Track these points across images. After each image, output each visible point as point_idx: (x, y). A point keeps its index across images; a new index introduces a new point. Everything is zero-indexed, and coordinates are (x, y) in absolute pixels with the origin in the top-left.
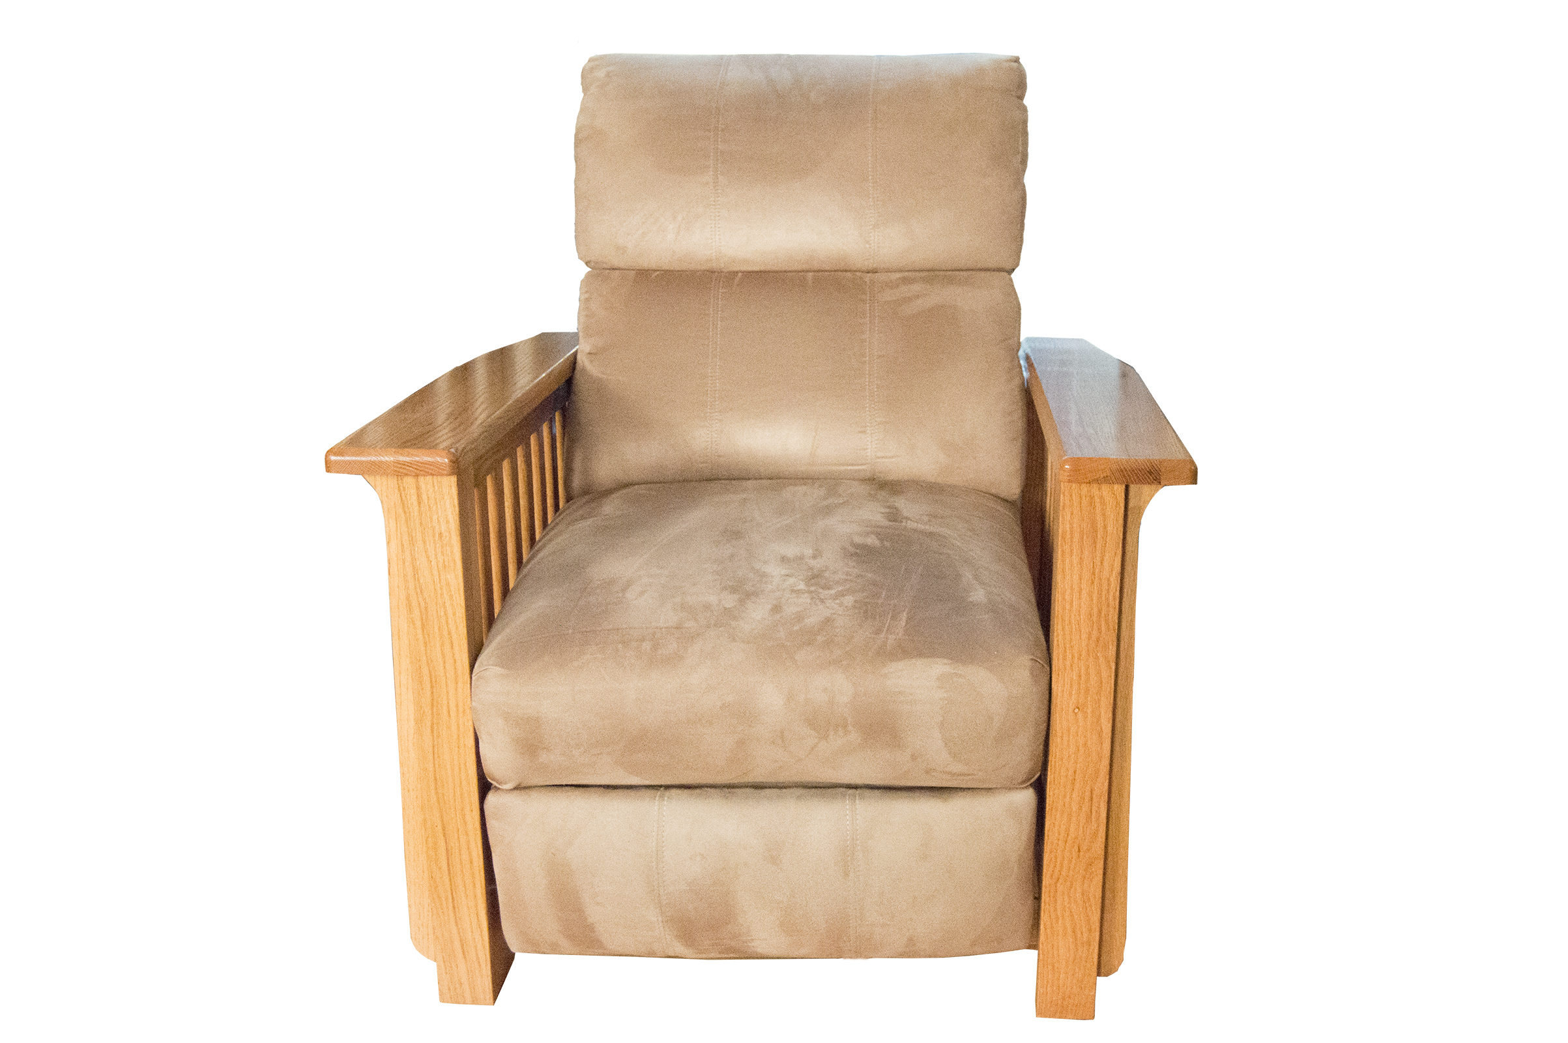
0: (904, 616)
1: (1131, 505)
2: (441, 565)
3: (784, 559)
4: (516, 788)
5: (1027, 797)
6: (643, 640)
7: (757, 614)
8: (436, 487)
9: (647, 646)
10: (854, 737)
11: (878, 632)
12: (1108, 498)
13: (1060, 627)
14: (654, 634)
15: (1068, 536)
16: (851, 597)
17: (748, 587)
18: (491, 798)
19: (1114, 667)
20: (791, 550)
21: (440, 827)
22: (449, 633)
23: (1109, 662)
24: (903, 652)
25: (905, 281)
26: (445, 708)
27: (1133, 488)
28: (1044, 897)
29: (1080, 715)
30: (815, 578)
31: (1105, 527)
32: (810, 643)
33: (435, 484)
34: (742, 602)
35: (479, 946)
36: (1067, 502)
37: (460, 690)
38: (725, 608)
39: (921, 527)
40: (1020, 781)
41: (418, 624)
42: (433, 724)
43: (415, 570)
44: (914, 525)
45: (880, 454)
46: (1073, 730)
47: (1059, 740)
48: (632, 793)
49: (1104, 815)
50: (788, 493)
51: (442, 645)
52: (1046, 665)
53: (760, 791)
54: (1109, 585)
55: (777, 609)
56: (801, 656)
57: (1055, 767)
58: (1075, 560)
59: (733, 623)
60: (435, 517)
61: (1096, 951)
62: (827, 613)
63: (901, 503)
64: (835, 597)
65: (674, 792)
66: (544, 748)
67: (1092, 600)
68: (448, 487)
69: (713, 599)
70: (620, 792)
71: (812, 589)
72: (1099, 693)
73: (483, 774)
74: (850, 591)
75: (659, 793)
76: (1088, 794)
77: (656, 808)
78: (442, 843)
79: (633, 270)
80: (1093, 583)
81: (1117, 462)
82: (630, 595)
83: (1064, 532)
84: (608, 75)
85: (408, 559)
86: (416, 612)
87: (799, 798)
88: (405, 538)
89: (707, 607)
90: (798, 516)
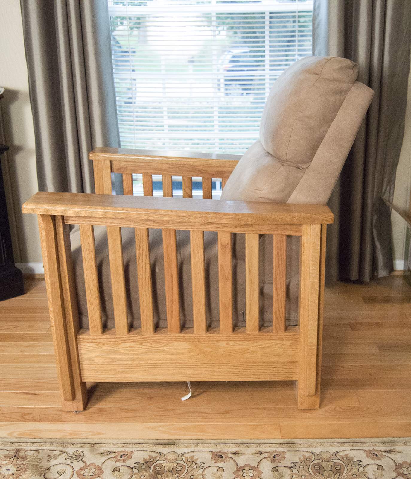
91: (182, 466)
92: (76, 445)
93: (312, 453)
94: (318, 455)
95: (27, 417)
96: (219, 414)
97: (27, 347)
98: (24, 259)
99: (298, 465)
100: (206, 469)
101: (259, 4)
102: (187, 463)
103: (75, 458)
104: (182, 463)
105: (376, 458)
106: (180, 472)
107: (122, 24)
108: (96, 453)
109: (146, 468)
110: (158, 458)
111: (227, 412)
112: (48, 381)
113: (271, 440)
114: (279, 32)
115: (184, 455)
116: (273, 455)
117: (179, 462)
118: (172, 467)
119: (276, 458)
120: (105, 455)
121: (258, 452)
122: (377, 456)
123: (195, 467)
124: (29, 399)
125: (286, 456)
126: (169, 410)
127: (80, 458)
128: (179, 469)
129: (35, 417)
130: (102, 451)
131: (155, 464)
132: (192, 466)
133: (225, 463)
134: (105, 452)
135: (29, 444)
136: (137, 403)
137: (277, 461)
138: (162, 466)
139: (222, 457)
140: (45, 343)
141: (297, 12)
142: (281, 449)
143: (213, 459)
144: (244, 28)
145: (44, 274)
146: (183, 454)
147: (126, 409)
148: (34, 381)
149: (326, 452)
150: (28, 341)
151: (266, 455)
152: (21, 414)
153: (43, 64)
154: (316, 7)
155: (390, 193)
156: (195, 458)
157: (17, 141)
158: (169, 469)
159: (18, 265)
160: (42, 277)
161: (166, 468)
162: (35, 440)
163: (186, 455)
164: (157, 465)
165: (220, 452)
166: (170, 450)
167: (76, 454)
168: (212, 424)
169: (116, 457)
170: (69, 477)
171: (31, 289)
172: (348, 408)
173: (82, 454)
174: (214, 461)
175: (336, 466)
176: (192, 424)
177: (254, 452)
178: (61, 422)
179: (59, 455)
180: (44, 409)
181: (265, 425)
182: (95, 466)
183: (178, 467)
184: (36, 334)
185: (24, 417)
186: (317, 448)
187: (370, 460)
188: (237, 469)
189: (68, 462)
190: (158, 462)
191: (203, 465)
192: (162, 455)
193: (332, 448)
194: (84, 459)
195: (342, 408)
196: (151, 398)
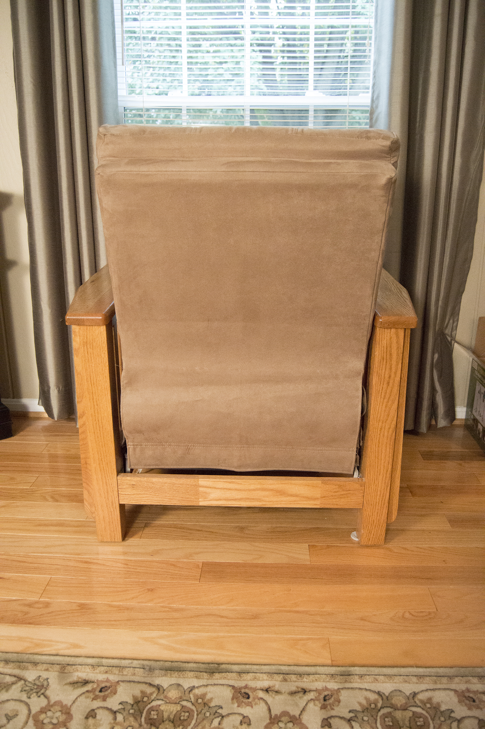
91: (190, 711)
92: (40, 667)
93: (379, 693)
94: (387, 697)
96: (244, 618)
98: (17, 394)
99: (360, 715)
100: (224, 718)
102: (196, 704)
103: (34, 691)
104: (189, 705)
105: (473, 705)
106: (185, 723)
108: (66, 682)
109: (136, 713)
110: (155, 695)
113: (318, 667)
115: (193, 691)
116: (322, 696)
117: (184, 703)
118: (174, 713)
119: (327, 702)
120: (78, 687)
121: (300, 689)
122: (474, 701)
123: (208, 714)
125: (341, 698)
126: (176, 610)
127: (42, 691)
128: (184, 716)
130: (75, 679)
131: (149, 706)
132: (203, 711)
133: (252, 707)
134: (80, 680)
136: (133, 598)
137: (329, 707)
138: (159, 711)
139: (248, 698)
141: (348, 106)
142: (333, 685)
143: (235, 701)
146: (192, 688)
149: (399, 693)
151: (312, 695)
153: (39, 160)
154: (374, 98)
155: (453, 327)
156: (208, 697)
157: (10, 255)
158: (169, 716)
159: (5, 401)
161: (166, 715)
163: (196, 691)
164: (152, 709)
165: (246, 687)
166: (173, 681)
167: (37, 682)
168: (234, 636)
169: (93, 691)
170: (21, 724)
171: (22, 430)
172: (421, 614)
173: (45, 683)
174: (236, 705)
175: (417, 719)
176: (207, 634)
177: (294, 689)
178: (26, 624)
179: (13, 683)
180: (6, 601)
181: (308, 639)
182: (62, 706)
183: (183, 714)
184: (17, 489)
186: (385, 685)
187: (465, 708)
188: (270, 720)
189: (24, 697)
190: (154, 704)
191: (220, 711)
192: (161, 690)
193: (407, 684)
194: (48, 693)
195: (413, 613)
196: (152, 590)
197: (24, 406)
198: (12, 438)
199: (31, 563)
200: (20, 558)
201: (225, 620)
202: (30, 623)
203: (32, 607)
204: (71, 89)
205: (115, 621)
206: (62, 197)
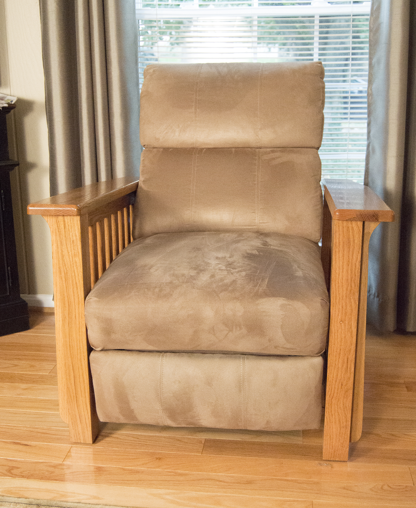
0: (267, 280)
1: (366, 231)
2: (73, 255)
3: (217, 258)
4: (102, 350)
5: (319, 360)
6: (156, 287)
7: (204, 278)
8: (72, 221)
9: (157, 290)
10: (244, 331)
11: (255, 286)
12: (355, 228)
13: (334, 284)
14: (161, 285)
15: (338, 245)
16: (244, 272)
17: (201, 268)
18: (92, 354)
19: (357, 304)
20: (220, 255)
21: (71, 366)
22: (76, 283)
23: (355, 301)
24: (266, 295)
25: (273, 152)
26: (74, 315)
27: (366, 223)
28: (327, 406)
29: (342, 324)
30: (230, 265)
31: (354, 241)
32: (225, 290)
33: (71, 220)
34: (198, 273)
35: (87, 417)
36: (337, 229)
37: (80, 308)
38: (191, 276)
39: (277, 248)
40: (316, 352)
41: (64, 279)
42: (69, 322)
43: (63, 256)
44: (274, 247)
45: (261, 222)
46: (339, 331)
47: (333, 335)
48: (151, 354)
49: (353, 369)
50: (222, 235)
51: (73, 288)
52: (328, 303)
53: (204, 355)
54: (355, 267)
55: (213, 276)
56: (222, 295)
57: (331, 348)
58: (341, 255)
59: (194, 282)
60: (71, 234)
61: (349, 430)
62: (234, 278)
63: (268, 240)
64: (238, 272)
65: (168, 354)
66: (113, 332)
67: (348, 273)
68: (77, 220)
69: (186, 272)
70: (145, 354)
71: (228, 269)
72: (351, 314)
73: (89, 343)
74: (245, 270)
75: (162, 354)
76: (346, 360)
77: (160, 360)
78: (72, 374)
79: (162, 148)
80: (348, 265)
81: (359, 211)
82: (152, 270)
83: (336, 243)
84: (154, 71)
85: (60, 251)
86: (63, 274)
87: (221, 358)
88: (59, 243)
89: (183, 275)
90: (225, 243)
95: (14, 471)
96: (239, 483)
97: (26, 389)
98: (32, 290)
101: (308, 6)
107: (161, 39)
111: (249, 482)
112: (44, 431)
114: (335, 49)
124: (20, 451)
126: (181, 475)
129: (24, 472)
135: (12, 504)
136: (143, 464)
140: (45, 386)
141: (352, 16)
144: (296, 44)
145: (53, 308)
147: (128, 470)
148: (28, 429)
150: (27, 383)
152: (8, 468)
157: (30, 157)
159: (24, 297)
160: (51, 312)
162: (20, 500)
168: (230, 496)
171: (38, 324)
172: (399, 487)
176: (207, 493)
178: (52, 480)
180: (33, 463)
181: (294, 501)
184: (37, 375)
185: (12, 471)
195: (391, 486)
196: (160, 459)
197: (39, 302)
198: (29, 331)
199: (53, 435)
200: (44, 430)
201: (223, 483)
202: (56, 480)
203: (57, 468)
204: (92, 7)
205: (128, 481)
206: (81, 106)
